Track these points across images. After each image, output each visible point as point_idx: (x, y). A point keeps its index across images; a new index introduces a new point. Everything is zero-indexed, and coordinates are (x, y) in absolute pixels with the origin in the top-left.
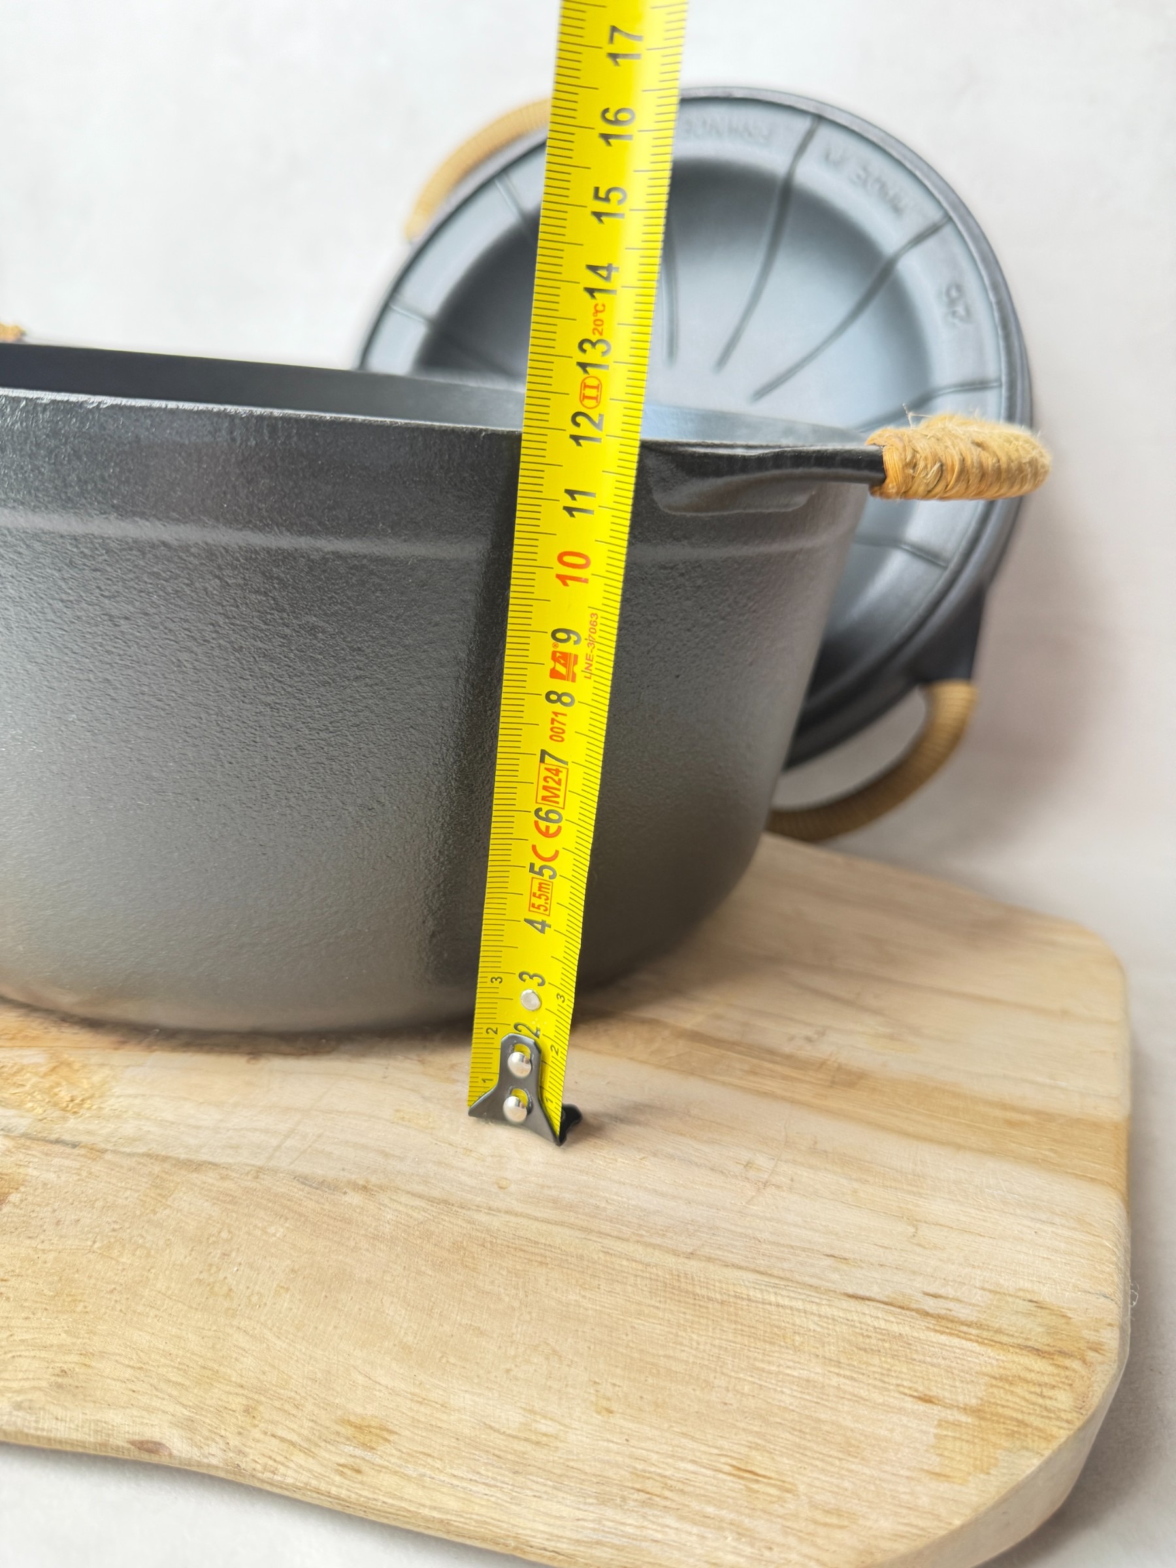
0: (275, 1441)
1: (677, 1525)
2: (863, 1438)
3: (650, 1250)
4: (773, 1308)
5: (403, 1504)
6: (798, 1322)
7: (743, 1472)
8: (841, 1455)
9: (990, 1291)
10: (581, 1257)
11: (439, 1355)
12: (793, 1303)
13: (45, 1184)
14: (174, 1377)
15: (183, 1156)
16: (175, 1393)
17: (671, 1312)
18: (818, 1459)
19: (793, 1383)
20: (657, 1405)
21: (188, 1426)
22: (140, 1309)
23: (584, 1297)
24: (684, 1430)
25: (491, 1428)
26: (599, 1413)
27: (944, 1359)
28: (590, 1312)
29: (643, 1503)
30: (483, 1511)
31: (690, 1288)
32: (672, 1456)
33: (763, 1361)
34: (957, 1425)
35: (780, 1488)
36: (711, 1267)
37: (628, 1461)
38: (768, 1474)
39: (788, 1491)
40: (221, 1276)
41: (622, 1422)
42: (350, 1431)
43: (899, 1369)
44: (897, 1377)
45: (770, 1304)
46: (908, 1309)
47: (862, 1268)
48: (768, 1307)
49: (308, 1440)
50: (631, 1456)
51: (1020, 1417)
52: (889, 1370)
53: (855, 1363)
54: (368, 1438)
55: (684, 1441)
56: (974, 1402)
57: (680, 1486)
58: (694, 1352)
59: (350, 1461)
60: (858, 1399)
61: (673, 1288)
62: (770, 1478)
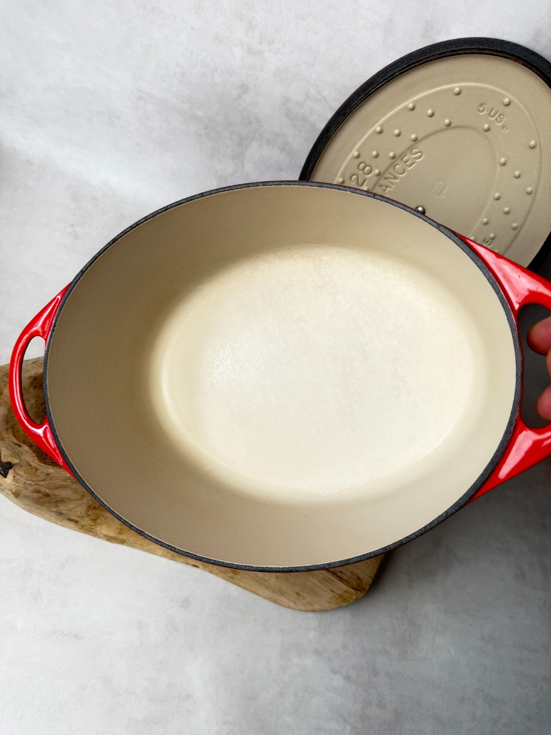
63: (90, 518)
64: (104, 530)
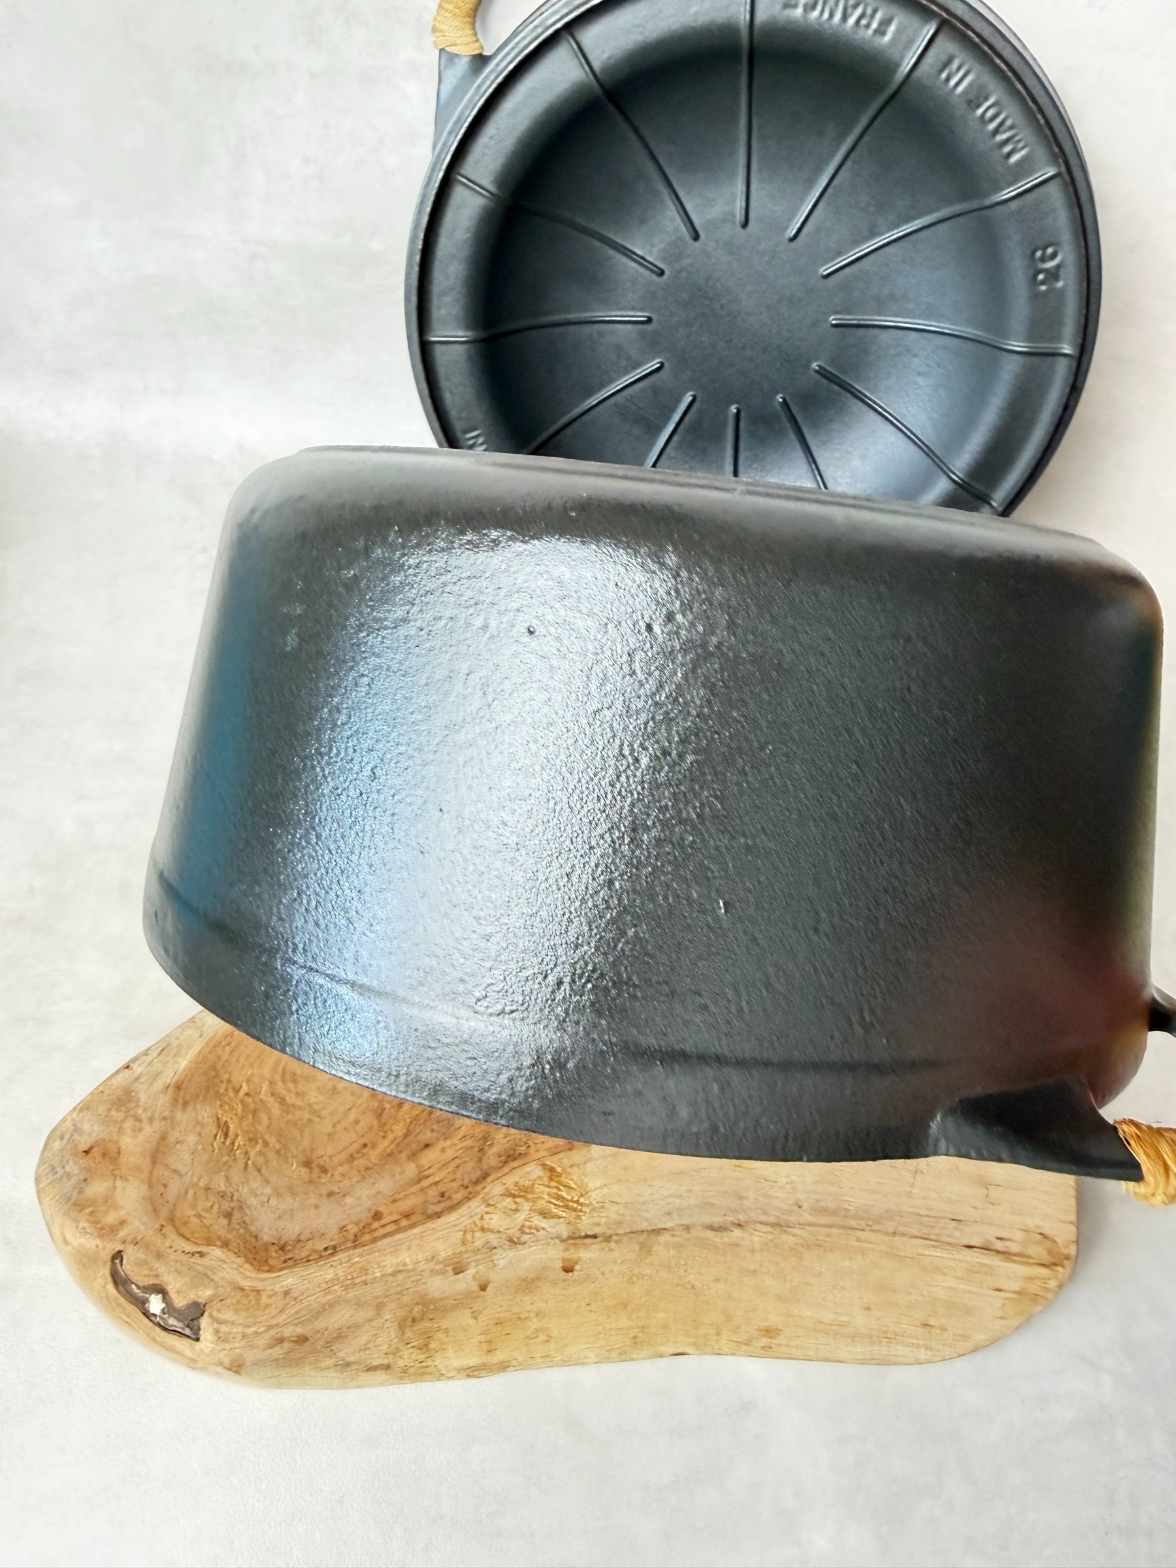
2: (973, 1307)
6: (945, 1262)
8: (964, 1315)
11: (793, 1296)
12: (942, 1255)
13: (590, 1259)
15: (650, 1228)
18: (955, 1317)
19: (943, 1288)
20: (889, 1304)
26: (865, 1310)
27: (1005, 1272)
28: (855, 1269)
32: (896, 1323)
33: (931, 1281)
43: (986, 1278)
44: (985, 1282)
46: (991, 1250)
47: (969, 1226)
49: (747, 1340)
50: (880, 1325)
52: (983, 1279)
53: (971, 1279)
54: (772, 1335)
55: (900, 1317)
56: (1017, 1289)
58: (902, 1280)
59: (767, 1345)
62: (937, 1326)
63: (413, 1347)
64: (452, 1359)
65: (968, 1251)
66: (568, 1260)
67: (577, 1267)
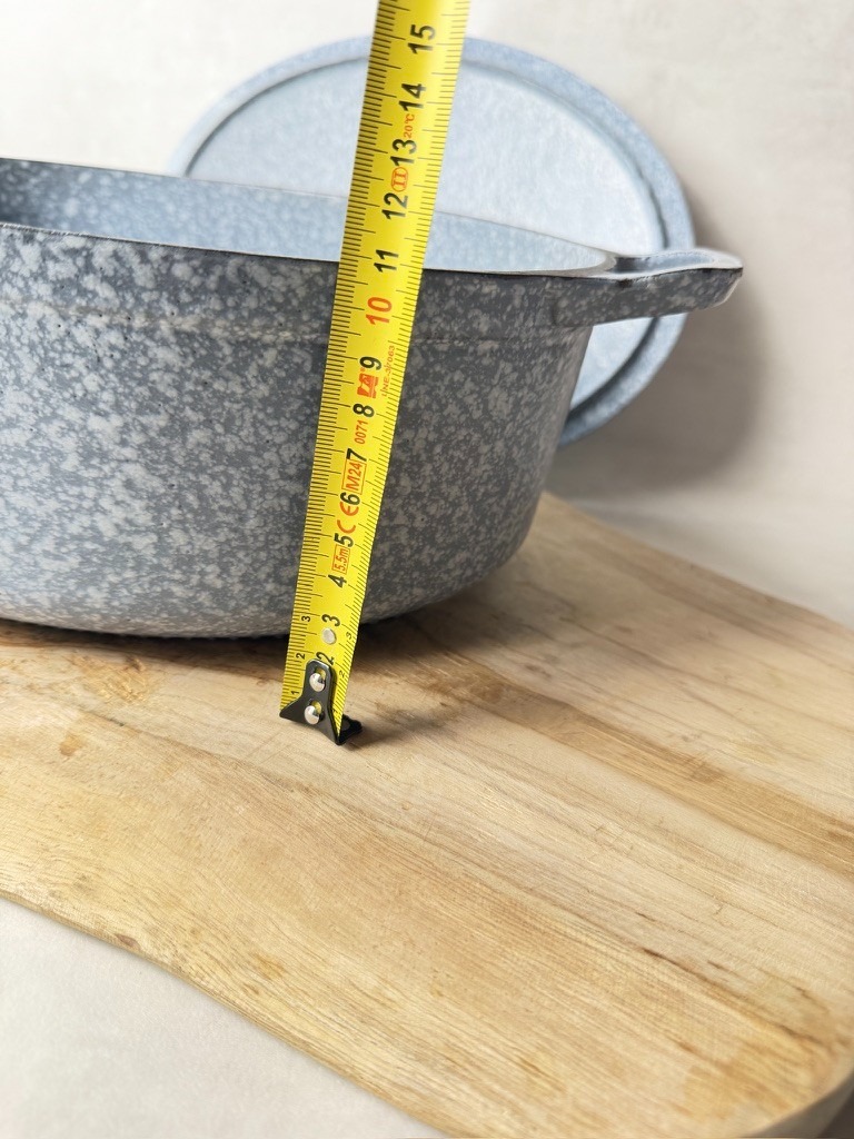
0: (206, 957)
1: (469, 1092)
2: (627, 1064)
3: (500, 880)
4: (582, 947)
5: (281, 1024)
6: (599, 961)
7: (528, 1065)
8: (606, 1073)
9: (766, 973)
10: (447, 874)
11: (330, 923)
12: (598, 946)
13: (98, 748)
14: (151, 897)
15: (190, 745)
16: (150, 908)
17: (504, 931)
18: (587, 1071)
19: (583, 1007)
20: (476, 998)
21: (153, 932)
22: (140, 845)
23: (442, 905)
24: (492, 1022)
25: (353, 985)
26: (432, 994)
27: (709, 1018)
28: (443, 917)
29: (448, 1069)
30: (333, 1043)
31: (522, 916)
32: (478, 1039)
33: (564, 985)
34: (707, 1074)
35: (553, 1085)
36: (543, 904)
37: (445, 1035)
38: (547, 1072)
39: (559, 1089)
40: (197, 834)
41: (447, 1005)
42: (256, 962)
43: (669, 1017)
44: (667, 1024)
45: (580, 942)
46: (691, 972)
47: (663, 930)
48: (578, 944)
49: (228, 961)
50: (447, 1032)
51: (761, 1081)
52: (662, 1016)
53: (636, 1005)
54: (267, 971)
55: (489, 1031)
56: (725, 1059)
57: (478, 1063)
58: (513, 965)
59: (252, 983)
60: (632, 1034)
61: (510, 913)
62: (547, 1076)
65: (648, 959)
66: (73, 737)
67: (78, 753)
